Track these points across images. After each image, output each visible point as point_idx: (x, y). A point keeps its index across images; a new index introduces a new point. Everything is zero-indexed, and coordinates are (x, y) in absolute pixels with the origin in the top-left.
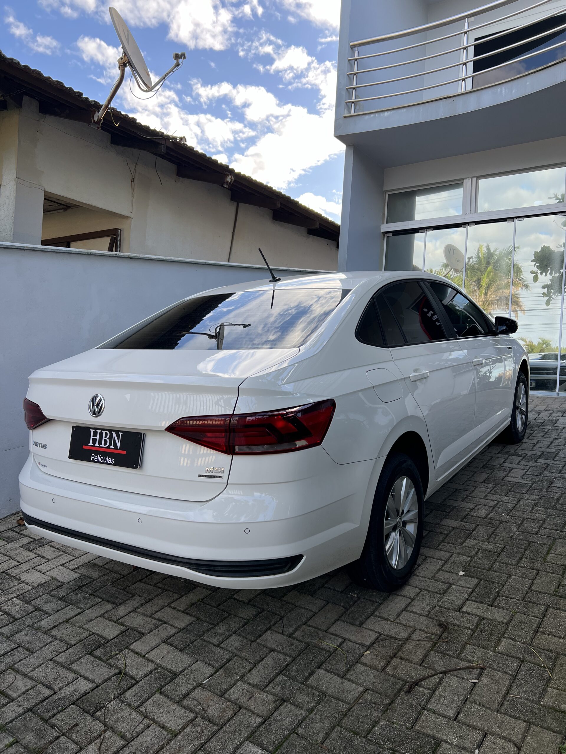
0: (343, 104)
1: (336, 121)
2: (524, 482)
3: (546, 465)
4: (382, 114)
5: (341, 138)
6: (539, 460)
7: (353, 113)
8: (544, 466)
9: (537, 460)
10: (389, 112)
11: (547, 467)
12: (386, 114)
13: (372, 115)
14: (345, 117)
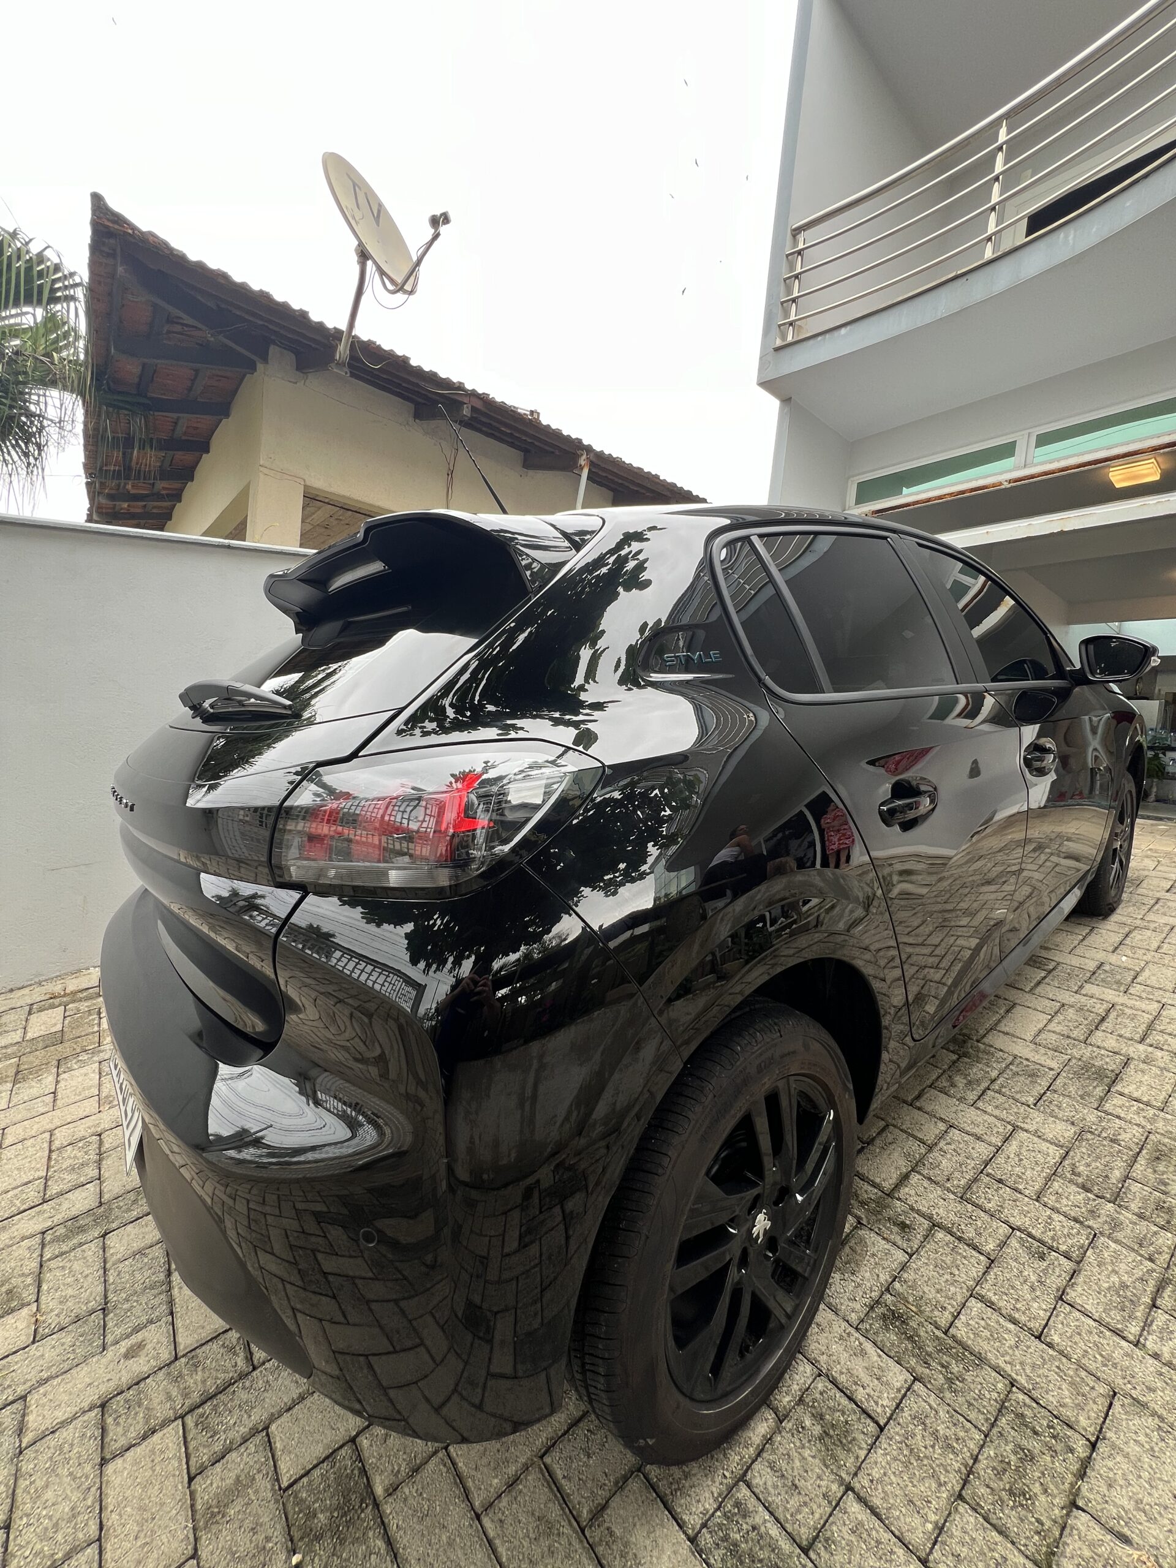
0: (775, 329)
1: (761, 358)
2: (1036, 1058)
3: (1105, 1006)
4: (836, 334)
5: (767, 385)
6: (1089, 988)
7: (790, 339)
8: (1101, 1009)
9: (1081, 987)
10: (849, 328)
11: (1108, 1011)
12: (843, 331)
13: (820, 338)
14: (777, 349)
